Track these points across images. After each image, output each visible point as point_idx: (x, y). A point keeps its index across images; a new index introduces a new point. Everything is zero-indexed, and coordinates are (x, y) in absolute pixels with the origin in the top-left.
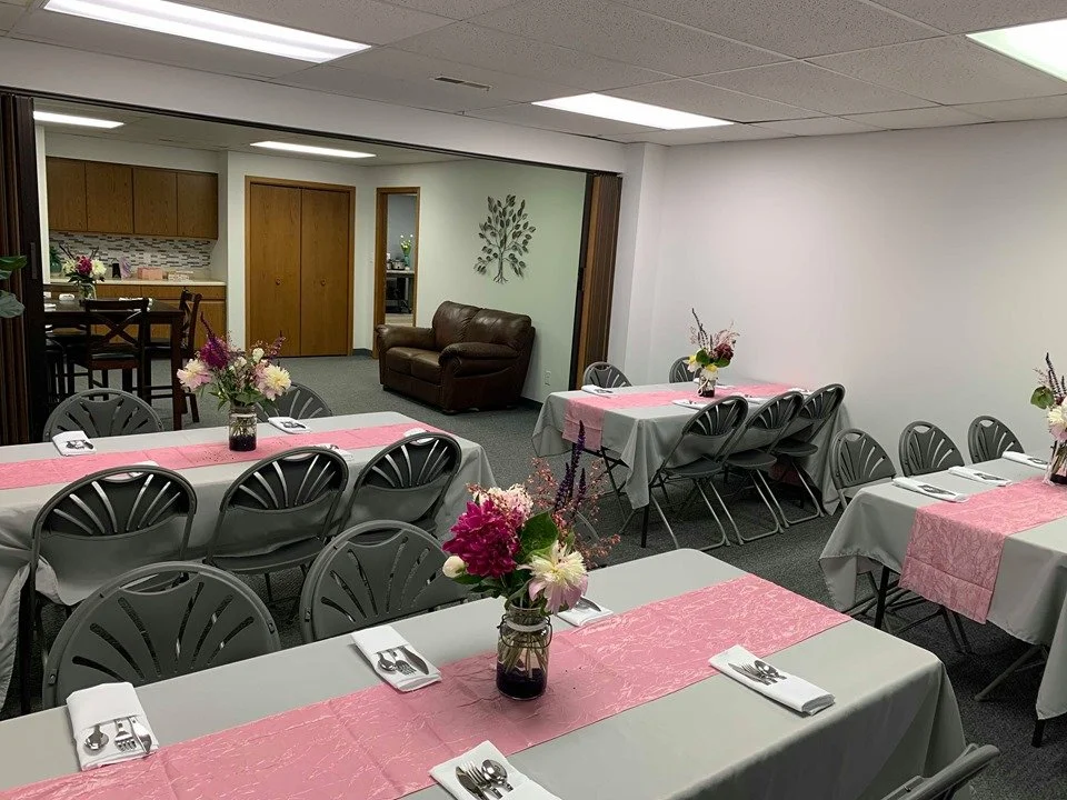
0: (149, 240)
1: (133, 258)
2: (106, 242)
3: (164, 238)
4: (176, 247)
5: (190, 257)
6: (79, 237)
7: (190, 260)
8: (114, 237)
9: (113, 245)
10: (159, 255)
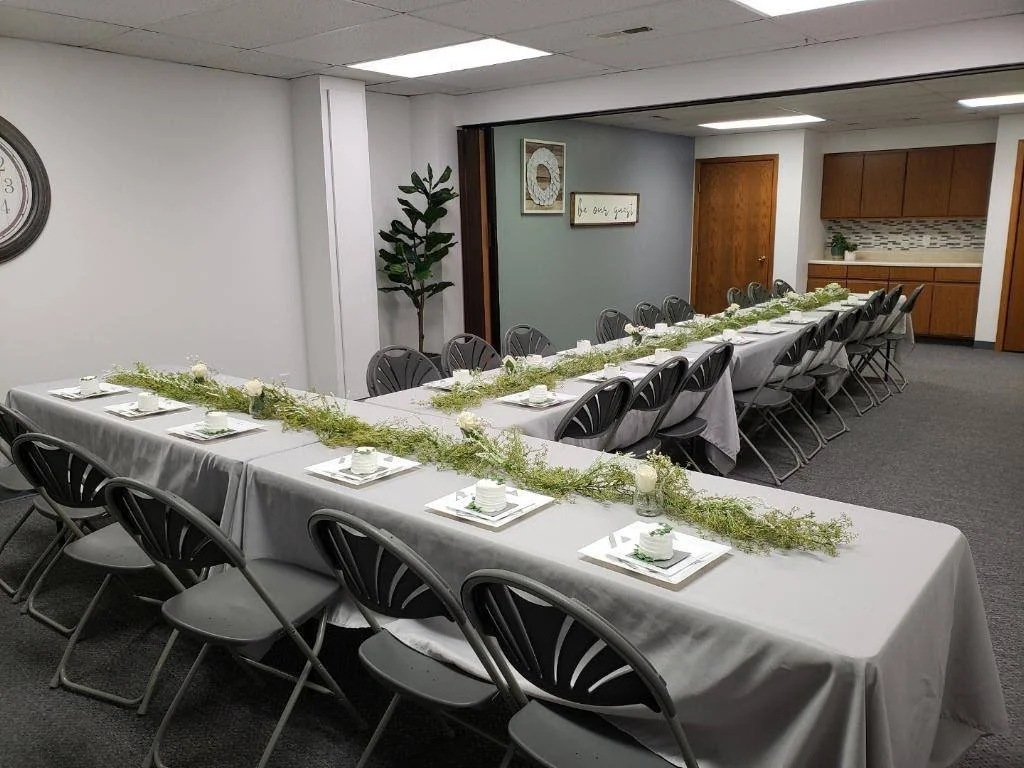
0: (930, 222)
1: (912, 241)
2: (888, 227)
3: (946, 220)
4: (959, 228)
5: (973, 237)
6: (864, 223)
7: (973, 241)
8: (896, 221)
9: (894, 229)
10: (939, 237)
